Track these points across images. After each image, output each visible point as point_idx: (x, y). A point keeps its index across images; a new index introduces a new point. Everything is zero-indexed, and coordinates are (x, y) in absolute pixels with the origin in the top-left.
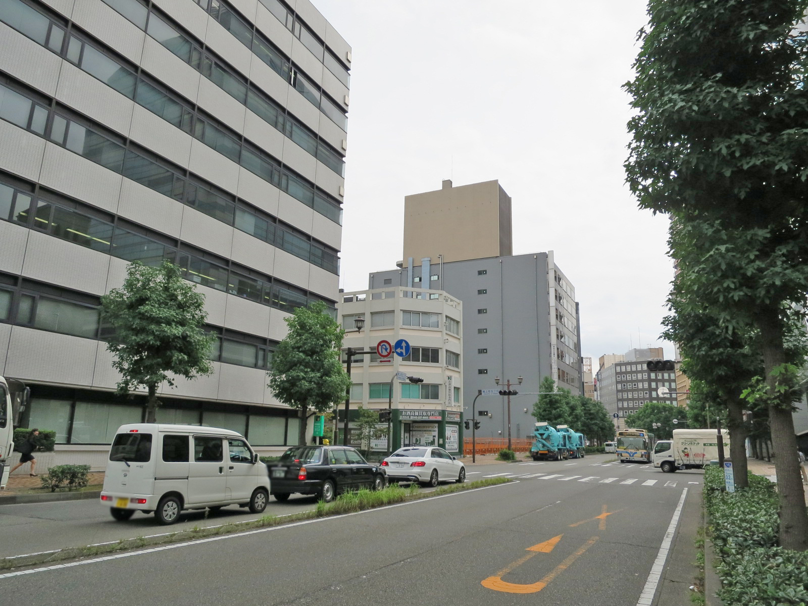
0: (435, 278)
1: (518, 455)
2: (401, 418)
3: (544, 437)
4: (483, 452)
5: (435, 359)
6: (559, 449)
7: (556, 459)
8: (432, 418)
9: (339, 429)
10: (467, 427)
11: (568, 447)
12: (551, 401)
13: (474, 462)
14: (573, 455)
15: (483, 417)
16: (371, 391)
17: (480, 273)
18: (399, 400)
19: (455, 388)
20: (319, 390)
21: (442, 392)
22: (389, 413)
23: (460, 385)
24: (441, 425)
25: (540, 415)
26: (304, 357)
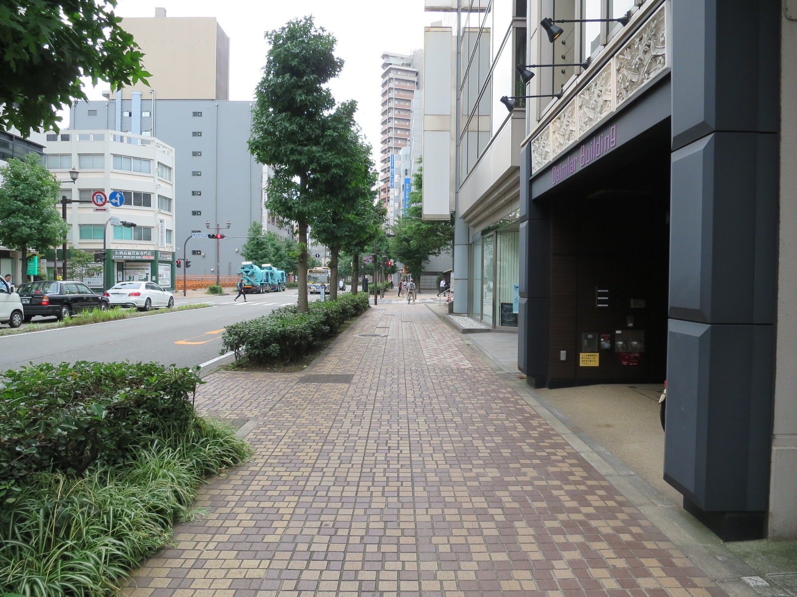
0: (146, 114)
1: (225, 290)
2: (113, 257)
3: (249, 274)
4: (194, 288)
5: (148, 204)
6: (261, 284)
7: (259, 292)
8: (145, 258)
9: (58, 268)
10: (179, 266)
11: (270, 282)
12: (258, 243)
13: (185, 295)
14: (275, 289)
15: (196, 256)
16: (81, 231)
17: (195, 114)
18: (111, 241)
19: (167, 230)
20: (39, 235)
21: (154, 234)
22: (104, 254)
23: (172, 227)
24: (154, 264)
25: (248, 255)
26: (22, 205)
